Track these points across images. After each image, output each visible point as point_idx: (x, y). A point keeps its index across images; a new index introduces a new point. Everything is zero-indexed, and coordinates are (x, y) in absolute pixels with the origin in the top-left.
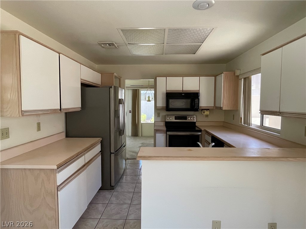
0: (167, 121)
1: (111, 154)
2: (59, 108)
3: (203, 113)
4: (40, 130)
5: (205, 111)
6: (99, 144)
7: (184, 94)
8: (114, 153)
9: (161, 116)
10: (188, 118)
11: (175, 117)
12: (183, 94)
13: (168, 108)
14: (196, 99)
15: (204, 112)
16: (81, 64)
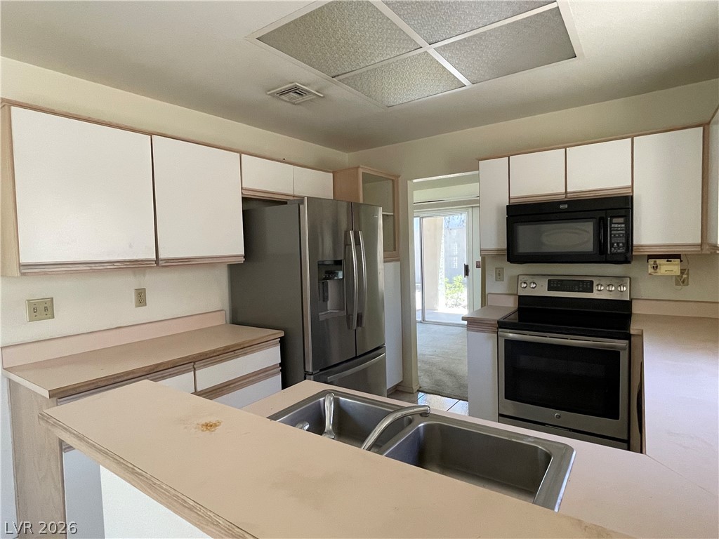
0: (522, 293)
1: (305, 374)
2: (154, 257)
3: (651, 270)
4: (146, 305)
5: (658, 261)
6: (274, 345)
7: (567, 206)
8: (312, 374)
9: (506, 279)
10: (595, 288)
11: (549, 280)
12: (561, 207)
13: (513, 254)
14: (615, 220)
15: (655, 267)
16: (241, 153)
